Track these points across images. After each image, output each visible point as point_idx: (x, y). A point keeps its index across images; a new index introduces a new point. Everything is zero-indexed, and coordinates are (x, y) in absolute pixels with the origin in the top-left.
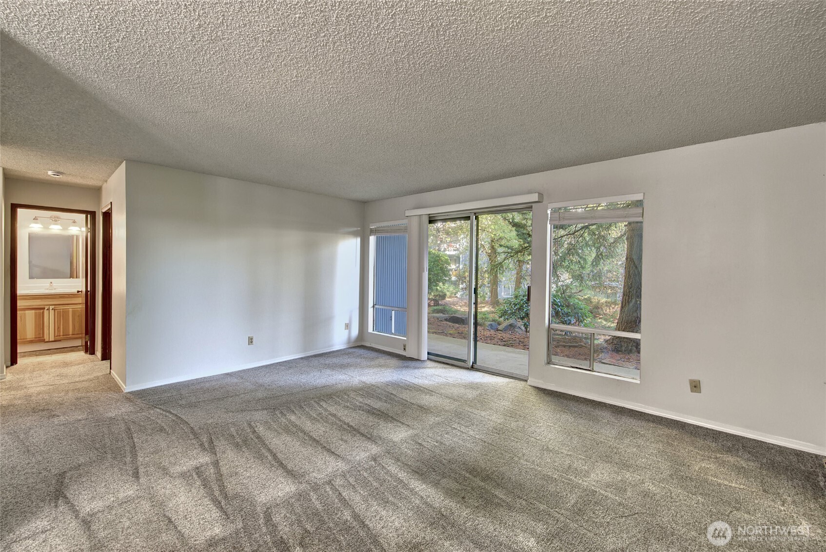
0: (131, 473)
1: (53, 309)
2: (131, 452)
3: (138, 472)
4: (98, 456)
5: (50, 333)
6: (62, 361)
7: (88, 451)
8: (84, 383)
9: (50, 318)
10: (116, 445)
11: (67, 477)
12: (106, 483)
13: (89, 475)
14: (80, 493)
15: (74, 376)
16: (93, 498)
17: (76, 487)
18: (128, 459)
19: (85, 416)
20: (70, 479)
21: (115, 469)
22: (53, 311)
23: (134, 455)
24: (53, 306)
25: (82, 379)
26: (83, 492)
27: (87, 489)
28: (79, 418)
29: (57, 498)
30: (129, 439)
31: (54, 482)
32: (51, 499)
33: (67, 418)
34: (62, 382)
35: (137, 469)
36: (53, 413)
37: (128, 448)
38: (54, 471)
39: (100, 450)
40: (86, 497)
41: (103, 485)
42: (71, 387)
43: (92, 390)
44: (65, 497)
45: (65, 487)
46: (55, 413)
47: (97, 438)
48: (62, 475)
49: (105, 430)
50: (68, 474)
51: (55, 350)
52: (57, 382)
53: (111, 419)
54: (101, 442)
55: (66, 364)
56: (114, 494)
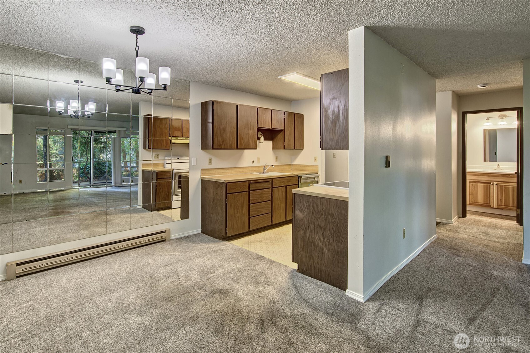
0: (469, 317)
1: (496, 184)
2: (483, 305)
3: (474, 321)
4: (460, 293)
5: (494, 202)
6: (494, 224)
7: (457, 286)
8: (496, 243)
9: (494, 191)
10: (478, 293)
11: (432, 292)
12: (448, 311)
13: (444, 300)
14: (430, 306)
15: (494, 236)
16: (434, 314)
17: (431, 301)
18: (476, 308)
19: (475, 264)
20: (433, 294)
21: (462, 308)
22: (497, 186)
23: (483, 307)
24: (497, 182)
25: (497, 240)
26: (432, 307)
27: (435, 306)
28: (471, 264)
29: (418, 299)
30: (491, 296)
31: (424, 290)
32: (415, 298)
33: (464, 260)
34: (482, 237)
35: (476, 318)
36: (459, 254)
37: (483, 301)
38: (430, 285)
39: (464, 290)
40: (431, 310)
41: (445, 311)
42: (485, 243)
43: (497, 250)
44: (422, 302)
45: (427, 297)
46: (460, 254)
47: (470, 282)
48: (431, 289)
49: (480, 280)
50: (434, 291)
51: (498, 216)
52: (479, 236)
53: (492, 276)
54: (470, 286)
55: (495, 227)
56: (446, 321)
